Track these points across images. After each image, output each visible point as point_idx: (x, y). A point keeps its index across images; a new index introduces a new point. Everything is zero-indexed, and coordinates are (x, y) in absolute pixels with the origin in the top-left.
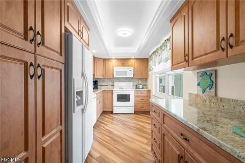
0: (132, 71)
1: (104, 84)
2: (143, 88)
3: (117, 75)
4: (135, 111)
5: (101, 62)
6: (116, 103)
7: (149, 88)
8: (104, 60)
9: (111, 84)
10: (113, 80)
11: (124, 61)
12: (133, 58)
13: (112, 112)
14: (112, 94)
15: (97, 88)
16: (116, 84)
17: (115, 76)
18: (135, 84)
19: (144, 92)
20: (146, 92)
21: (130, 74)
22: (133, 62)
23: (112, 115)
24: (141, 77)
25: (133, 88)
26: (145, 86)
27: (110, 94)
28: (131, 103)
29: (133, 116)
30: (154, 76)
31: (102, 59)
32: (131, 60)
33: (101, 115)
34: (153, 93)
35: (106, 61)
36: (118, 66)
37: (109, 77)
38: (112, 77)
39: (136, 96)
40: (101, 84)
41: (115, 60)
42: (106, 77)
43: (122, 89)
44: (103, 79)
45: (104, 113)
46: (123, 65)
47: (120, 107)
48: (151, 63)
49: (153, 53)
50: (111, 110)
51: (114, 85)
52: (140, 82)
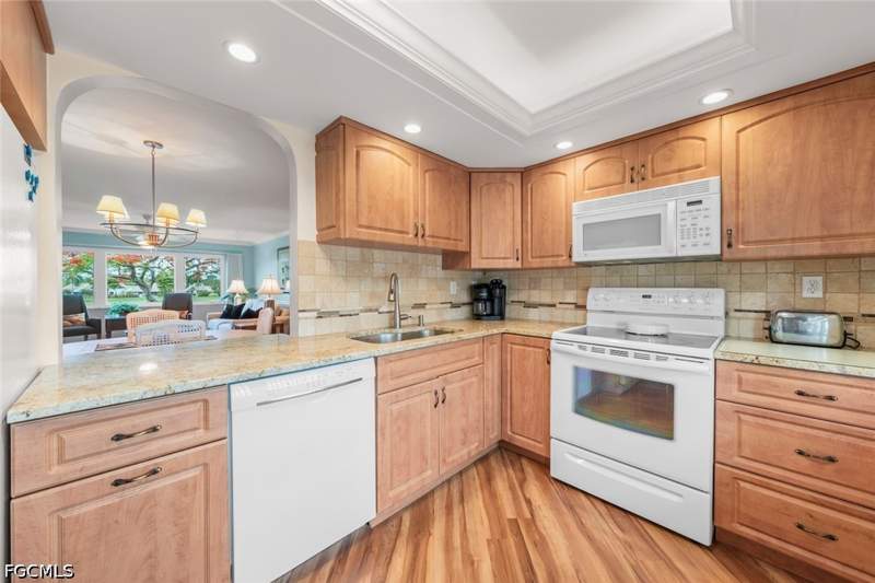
0: (712, 203)
1: (536, 296)
2: (845, 344)
8: (525, 173)
9: (571, 297)
13: (543, 464)
14: (549, 363)
17: (579, 256)
18: (756, 300)
24: (815, 248)
27: (535, 354)
28: (686, 456)
31: (512, 171)
32: (711, 129)
35: (536, 176)
37: (548, 262)
38: (562, 261)
40: (523, 296)
43: (629, 334)
45: (507, 451)
46: (637, 177)
51: (583, 307)
52: (812, 289)
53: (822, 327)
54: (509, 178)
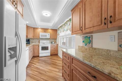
0: (50, 35)
1: (34, 41)
2: (54, 43)
3: (41, 37)
4: (51, 55)
5: (32, 29)
6: (41, 51)
7: (57, 43)
8: (34, 28)
9: (38, 41)
10: (39, 39)
11: (45, 30)
12: (50, 28)
13: (38, 56)
14: (39, 47)
15: (29, 43)
16: (41, 41)
17: (40, 37)
18: (51, 41)
19: (55, 45)
20: (56, 45)
21: (48, 37)
22: (50, 31)
23: (38, 58)
24: (54, 38)
25: (50, 43)
26: (55, 42)
27: (37, 46)
28: (49, 51)
29: (50, 57)
30: (60, 38)
33: (32, 58)
34: (59, 45)
36: (42, 32)
37: (37, 38)
38: (38, 38)
39: (51, 47)
40: (32, 41)
41: (40, 29)
42: (35, 38)
43: (44, 44)
44: (33, 39)
45: (34, 57)
47: (43, 53)
48: (59, 32)
49: (60, 27)
50: (38, 55)
51: (39, 42)
52: (53, 40)
53: (53, 42)
54: (32, 28)
